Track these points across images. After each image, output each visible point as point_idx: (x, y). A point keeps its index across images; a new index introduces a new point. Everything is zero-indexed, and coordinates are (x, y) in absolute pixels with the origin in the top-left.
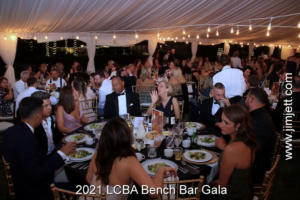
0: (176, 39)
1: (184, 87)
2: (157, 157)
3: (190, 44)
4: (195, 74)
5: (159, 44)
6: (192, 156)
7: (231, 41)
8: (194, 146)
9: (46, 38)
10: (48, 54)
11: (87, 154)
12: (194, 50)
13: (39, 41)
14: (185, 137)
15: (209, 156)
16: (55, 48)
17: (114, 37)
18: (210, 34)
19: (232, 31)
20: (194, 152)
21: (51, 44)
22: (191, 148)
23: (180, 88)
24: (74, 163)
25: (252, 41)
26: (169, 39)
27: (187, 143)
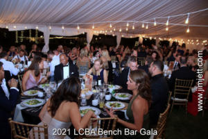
2: (87, 105)
3: (116, 37)
4: (118, 56)
5: (94, 36)
6: (111, 105)
7: (144, 36)
8: (113, 99)
9: (15, 27)
10: (17, 42)
11: (38, 102)
12: (119, 41)
13: (10, 30)
14: (108, 93)
15: (123, 105)
16: (22, 37)
17: (63, 28)
19: (143, 26)
20: (112, 103)
22: (111, 100)
24: (29, 108)
25: (158, 36)
26: (101, 32)
27: (108, 97)
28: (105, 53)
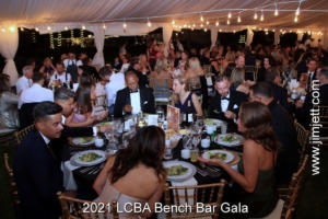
0: (193, 27)
1: (203, 79)
2: (173, 159)
3: (209, 32)
5: (174, 32)
6: (212, 157)
7: (254, 28)
8: (214, 146)
9: (49, 28)
10: (53, 47)
11: (97, 156)
12: (214, 38)
13: (42, 32)
14: (205, 135)
15: (230, 156)
16: (59, 39)
17: (125, 26)
18: (231, 20)
19: (256, 17)
20: (213, 152)
21: (55, 35)
22: (210, 148)
23: (198, 81)
24: (83, 168)
25: (277, 27)
26: (185, 26)
27: (206, 143)
28: (195, 63)
